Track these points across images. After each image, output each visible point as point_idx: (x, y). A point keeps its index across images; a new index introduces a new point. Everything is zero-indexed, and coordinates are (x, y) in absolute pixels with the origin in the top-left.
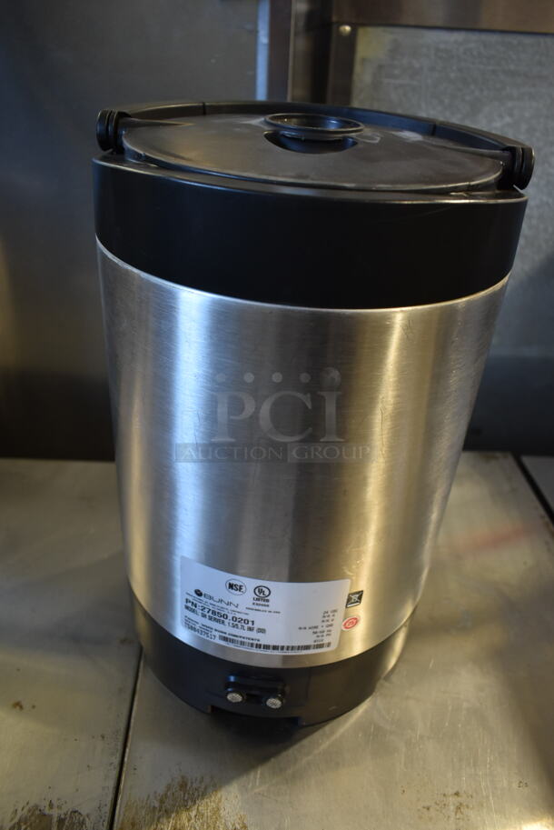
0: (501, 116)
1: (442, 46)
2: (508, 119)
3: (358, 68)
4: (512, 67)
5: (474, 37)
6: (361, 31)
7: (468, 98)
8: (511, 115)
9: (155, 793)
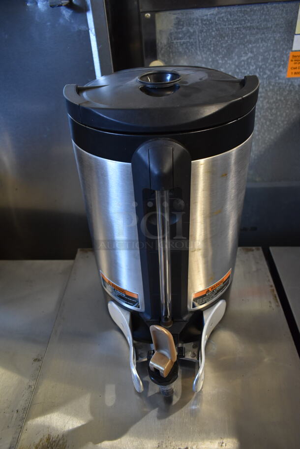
0: (246, 53)
1: (205, 18)
2: (250, 55)
3: (158, 36)
4: (249, 25)
5: (223, 10)
6: (157, 15)
7: (224, 45)
8: (252, 52)
9: (34, 443)
